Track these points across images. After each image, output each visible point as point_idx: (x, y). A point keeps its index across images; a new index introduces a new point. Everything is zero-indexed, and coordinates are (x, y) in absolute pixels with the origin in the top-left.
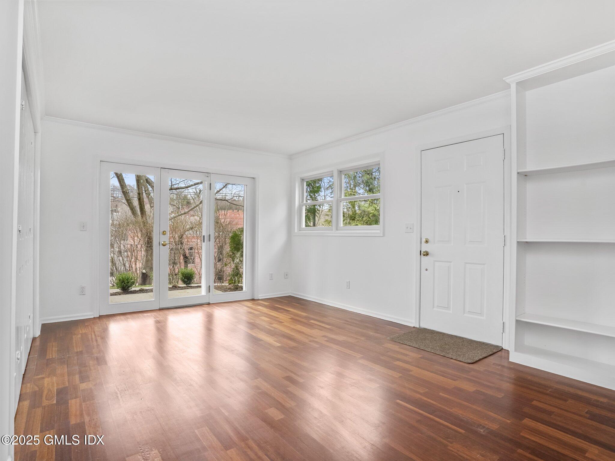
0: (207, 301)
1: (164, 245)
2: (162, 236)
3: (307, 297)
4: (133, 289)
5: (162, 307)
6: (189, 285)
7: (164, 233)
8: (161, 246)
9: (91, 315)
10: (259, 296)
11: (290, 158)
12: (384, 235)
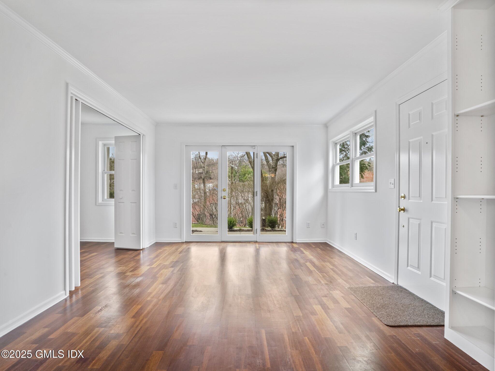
0: (255, 240)
1: (224, 199)
2: (223, 192)
3: (335, 245)
4: (235, 229)
5: (223, 240)
6: (274, 229)
7: (224, 190)
8: (223, 200)
9: (180, 240)
10: (297, 240)
11: (326, 126)
12: (376, 191)
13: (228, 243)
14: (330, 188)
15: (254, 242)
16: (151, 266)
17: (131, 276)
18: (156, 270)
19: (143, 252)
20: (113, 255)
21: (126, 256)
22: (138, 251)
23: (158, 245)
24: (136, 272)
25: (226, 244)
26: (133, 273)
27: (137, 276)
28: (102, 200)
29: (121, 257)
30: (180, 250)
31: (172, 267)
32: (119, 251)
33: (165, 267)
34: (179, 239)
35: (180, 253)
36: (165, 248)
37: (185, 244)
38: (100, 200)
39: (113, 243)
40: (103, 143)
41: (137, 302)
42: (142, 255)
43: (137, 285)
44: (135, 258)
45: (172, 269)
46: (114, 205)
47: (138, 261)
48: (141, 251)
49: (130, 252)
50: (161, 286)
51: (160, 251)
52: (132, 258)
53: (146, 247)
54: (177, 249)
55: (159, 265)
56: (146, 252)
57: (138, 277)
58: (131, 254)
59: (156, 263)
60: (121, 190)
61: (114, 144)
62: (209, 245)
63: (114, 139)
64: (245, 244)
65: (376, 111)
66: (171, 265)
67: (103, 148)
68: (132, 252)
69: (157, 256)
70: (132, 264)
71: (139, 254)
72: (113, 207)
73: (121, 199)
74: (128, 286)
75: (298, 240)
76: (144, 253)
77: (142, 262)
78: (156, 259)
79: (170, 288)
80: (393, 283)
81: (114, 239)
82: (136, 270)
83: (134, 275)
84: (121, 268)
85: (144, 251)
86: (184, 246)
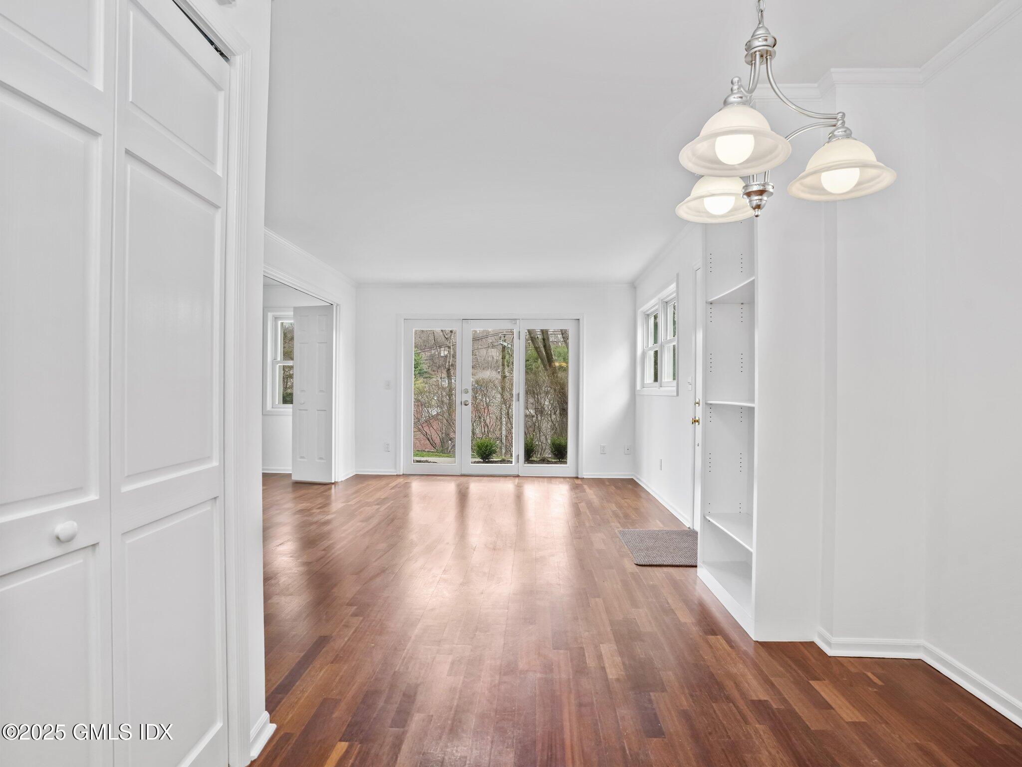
0: (516, 473)
1: (466, 405)
2: (464, 395)
5: (464, 473)
7: (466, 392)
8: (463, 406)
10: (584, 473)
11: (633, 286)
12: (678, 395)
13: (471, 477)
14: (638, 389)
15: (513, 477)
16: (348, 502)
17: (319, 513)
18: (353, 508)
19: (335, 486)
20: (290, 489)
21: (310, 491)
22: (329, 486)
23: (359, 478)
24: (325, 509)
25: (467, 478)
26: (322, 510)
27: (327, 513)
28: (271, 406)
29: (303, 492)
30: (393, 484)
31: (378, 504)
32: (299, 485)
33: (368, 504)
34: (394, 470)
35: (391, 489)
36: (370, 483)
37: (402, 477)
38: (269, 406)
39: (290, 475)
40: (273, 316)
41: (328, 538)
42: (333, 489)
43: (327, 523)
44: (324, 494)
45: (377, 507)
46: (291, 414)
47: (328, 497)
48: (333, 486)
49: (316, 487)
50: (359, 524)
51: (360, 486)
52: (319, 494)
53: (340, 480)
54: (388, 484)
55: (360, 501)
56: (340, 487)
57: (329, 514)
58: (318, 489)
59: (354, 500)
60: (303, 391)
61: (292, 316)
62: (440, 480)
63: (292, 309)
64: (498, 478)
65: (678, 275)
66: (376, 503)
67: (274, 323)
68: (319, 486)
69: (357, 492)
70: (320, 500)
71: (330, 489)
72: (291, 418)
73: (301, 404)
74: (316, 523)
75: (586, 474)
76: (337, 487)
77: (333, 497)
78: (354, 496)
79: (370, 527)
80: (689, 528)
81: (291, 468)
82: (325, 507)
83: (323, 512)
84: (304, 504)
85: (337, 485)
86: (401, 480)
